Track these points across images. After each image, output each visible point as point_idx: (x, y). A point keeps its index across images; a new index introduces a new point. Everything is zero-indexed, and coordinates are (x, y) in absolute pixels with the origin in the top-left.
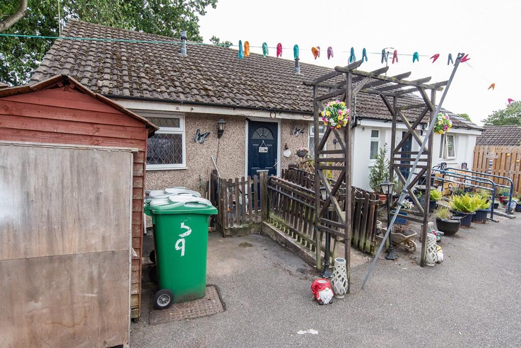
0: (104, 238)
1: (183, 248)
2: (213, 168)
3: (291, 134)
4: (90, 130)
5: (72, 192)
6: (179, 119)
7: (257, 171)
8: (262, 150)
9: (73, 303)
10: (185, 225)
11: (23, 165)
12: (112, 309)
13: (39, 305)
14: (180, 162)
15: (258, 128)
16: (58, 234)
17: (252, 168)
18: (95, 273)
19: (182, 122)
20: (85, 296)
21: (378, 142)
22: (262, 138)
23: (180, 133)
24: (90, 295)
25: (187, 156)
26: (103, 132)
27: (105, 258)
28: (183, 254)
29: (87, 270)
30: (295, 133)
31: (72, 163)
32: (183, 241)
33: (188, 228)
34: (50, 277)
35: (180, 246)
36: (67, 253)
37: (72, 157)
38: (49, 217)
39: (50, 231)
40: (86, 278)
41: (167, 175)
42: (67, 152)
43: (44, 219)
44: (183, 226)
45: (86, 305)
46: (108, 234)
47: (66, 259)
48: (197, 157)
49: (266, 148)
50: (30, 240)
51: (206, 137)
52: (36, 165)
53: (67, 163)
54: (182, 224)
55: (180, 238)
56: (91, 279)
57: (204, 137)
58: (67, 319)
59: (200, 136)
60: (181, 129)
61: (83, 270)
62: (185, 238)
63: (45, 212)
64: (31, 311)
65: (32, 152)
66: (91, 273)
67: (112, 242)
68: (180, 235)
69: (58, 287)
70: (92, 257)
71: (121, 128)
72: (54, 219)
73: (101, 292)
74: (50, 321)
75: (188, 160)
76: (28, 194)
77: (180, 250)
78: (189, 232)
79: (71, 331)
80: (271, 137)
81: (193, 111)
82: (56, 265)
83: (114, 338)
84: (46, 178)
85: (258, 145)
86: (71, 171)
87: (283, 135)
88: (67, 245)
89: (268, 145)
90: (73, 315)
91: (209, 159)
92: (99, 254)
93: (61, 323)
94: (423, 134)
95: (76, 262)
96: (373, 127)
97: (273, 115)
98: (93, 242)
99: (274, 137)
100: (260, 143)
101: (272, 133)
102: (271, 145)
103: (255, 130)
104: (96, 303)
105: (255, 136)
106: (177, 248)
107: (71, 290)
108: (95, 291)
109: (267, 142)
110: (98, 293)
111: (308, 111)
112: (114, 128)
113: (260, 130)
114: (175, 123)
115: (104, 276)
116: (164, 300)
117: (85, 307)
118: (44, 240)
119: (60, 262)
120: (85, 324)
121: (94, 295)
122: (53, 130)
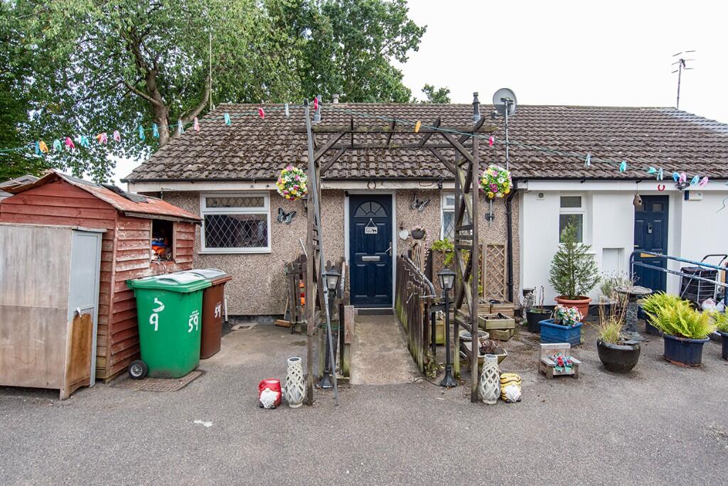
0: (51, 297)
1: (157, 322)
2: (302, 252)
3: (411, 208)
4: (74, 213)
5: (32, 259)
6: (263, 198)
7: (363, 257)
8: (369, 230)
9: (28, 346)
10: (158, 300)
11: (5, 239)
12: (54, 356)
13: (8, 341)
14: (265, 245)
15: (364, 202)
16: (22, 290)
17: (356, 254)
18: (44, 324)
19: (267, 201)
20: (37, 342)
21: (582, 215)
22: (368, 215)
23: (265, 213)
24: (40, 341)
25: (272, 239)
26: (84, 214)
27: (51, 313)
28: (156, 329)
29: (39, 321)
30: (417, 207)
31: (33, 237)
32: (156, 315)
33: (161, 303)
34: (16, 322)
35: (154, 320)
36: (27, 305)
37: (33, 233)
38: (17, 277)
39: (18, 288)
40: (38, 327)
41: (250, 259)
42: (30, 230)
43: (15, 278)
44: (156, 301)
45: (37, 349)
46: (53, 294)
47: (25, 310)
48: (283, 240)
49: (376, 228)
50: (6, 292)
51: (292, 217)
52: (12, 239)
53: (30, 237)
54: (156, 299)
55: (154, 313)
56: (41, 328)
57: (290, 216)
58: (24, 357)
59: (285, 216)
60: (266, 209)
61: (36, 321)
62: (158, 313)
63: (16, 274)
64: (3, 345)
65: (10, 230)
66: (41, 324)
67: (56, 301)
68: (154, 310)
69: (20, 331)
70: (43, 312)
71: (97, 210)
72: (20, 279)
73: (47, 341)
74: (14, 356)
75: (273, 242)
76: (7, 260)
77: (154, 325)
78: (162, 308)
79: (26, 367)
80: (382, 214)
81: (269, 188)
82: (20, 313)
83: (54, 381)
84: (17, 249)
85: (364, 224)
86: (32, 244)
87: (399, 210)
88: (27, 300)
89: (378, 224)
90: (28, 355)
91: (297, 241)
92: (46, 309)
93: (20, 359)
94: (690, 198)
95: (32, 313)
96: (561, 192)
97: (372, 186)
98: (43, 299)
99: (387, 214)
100: (366, 221)
101: (384, 208)
102: (383, 224)
103: (359, 206)
104: (43, 349)
105: (360, 213)
106: (152, 322)
107: (28, 334)
108: (43, 339)
109: (377, 220)
110: (45, 341)
111: (425, 176)
112: (92, 210)
113: (366, 206)
114: (259, 202)
115: (50, 328)
116: (137, 370)
117: (36, 350)
118: (14, 294)
119: (22, 312)
120: (35, 364)
121: (43, 342)
122: (49, 214)
